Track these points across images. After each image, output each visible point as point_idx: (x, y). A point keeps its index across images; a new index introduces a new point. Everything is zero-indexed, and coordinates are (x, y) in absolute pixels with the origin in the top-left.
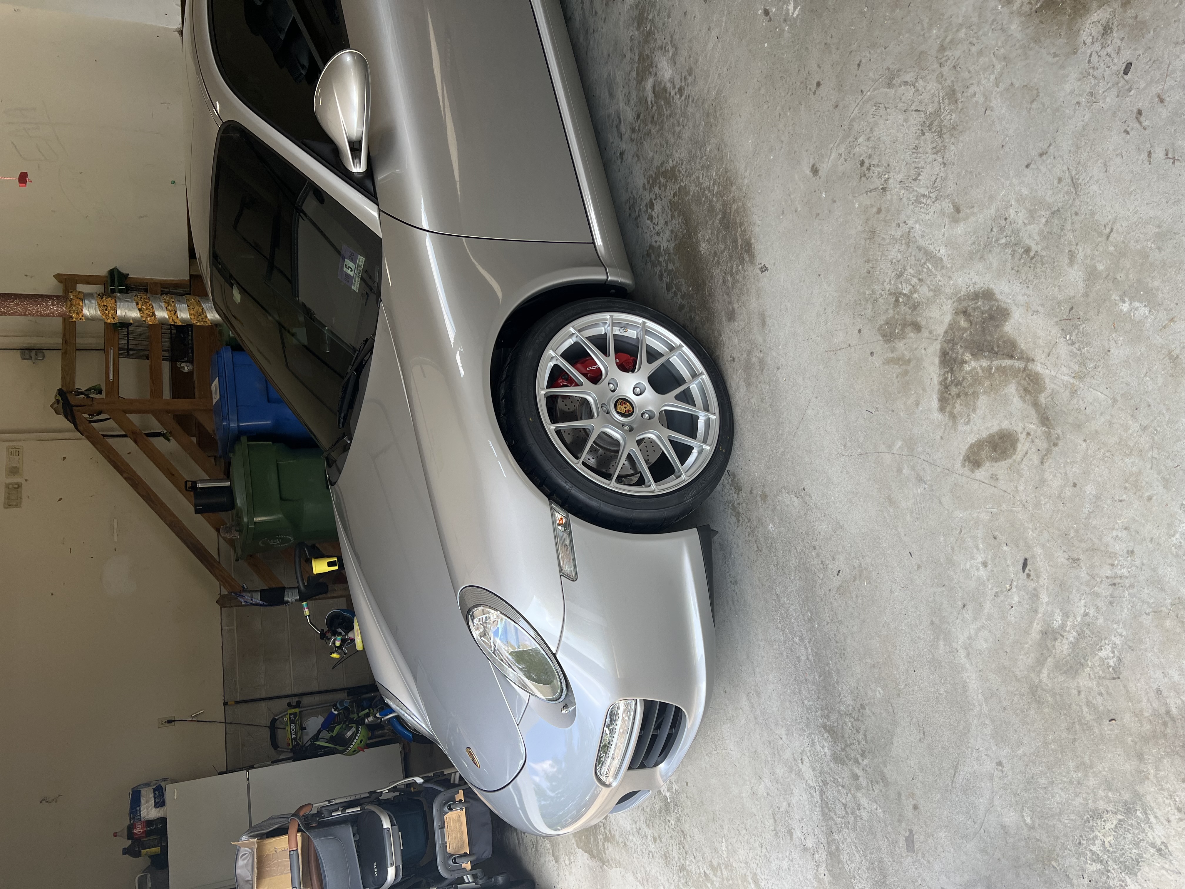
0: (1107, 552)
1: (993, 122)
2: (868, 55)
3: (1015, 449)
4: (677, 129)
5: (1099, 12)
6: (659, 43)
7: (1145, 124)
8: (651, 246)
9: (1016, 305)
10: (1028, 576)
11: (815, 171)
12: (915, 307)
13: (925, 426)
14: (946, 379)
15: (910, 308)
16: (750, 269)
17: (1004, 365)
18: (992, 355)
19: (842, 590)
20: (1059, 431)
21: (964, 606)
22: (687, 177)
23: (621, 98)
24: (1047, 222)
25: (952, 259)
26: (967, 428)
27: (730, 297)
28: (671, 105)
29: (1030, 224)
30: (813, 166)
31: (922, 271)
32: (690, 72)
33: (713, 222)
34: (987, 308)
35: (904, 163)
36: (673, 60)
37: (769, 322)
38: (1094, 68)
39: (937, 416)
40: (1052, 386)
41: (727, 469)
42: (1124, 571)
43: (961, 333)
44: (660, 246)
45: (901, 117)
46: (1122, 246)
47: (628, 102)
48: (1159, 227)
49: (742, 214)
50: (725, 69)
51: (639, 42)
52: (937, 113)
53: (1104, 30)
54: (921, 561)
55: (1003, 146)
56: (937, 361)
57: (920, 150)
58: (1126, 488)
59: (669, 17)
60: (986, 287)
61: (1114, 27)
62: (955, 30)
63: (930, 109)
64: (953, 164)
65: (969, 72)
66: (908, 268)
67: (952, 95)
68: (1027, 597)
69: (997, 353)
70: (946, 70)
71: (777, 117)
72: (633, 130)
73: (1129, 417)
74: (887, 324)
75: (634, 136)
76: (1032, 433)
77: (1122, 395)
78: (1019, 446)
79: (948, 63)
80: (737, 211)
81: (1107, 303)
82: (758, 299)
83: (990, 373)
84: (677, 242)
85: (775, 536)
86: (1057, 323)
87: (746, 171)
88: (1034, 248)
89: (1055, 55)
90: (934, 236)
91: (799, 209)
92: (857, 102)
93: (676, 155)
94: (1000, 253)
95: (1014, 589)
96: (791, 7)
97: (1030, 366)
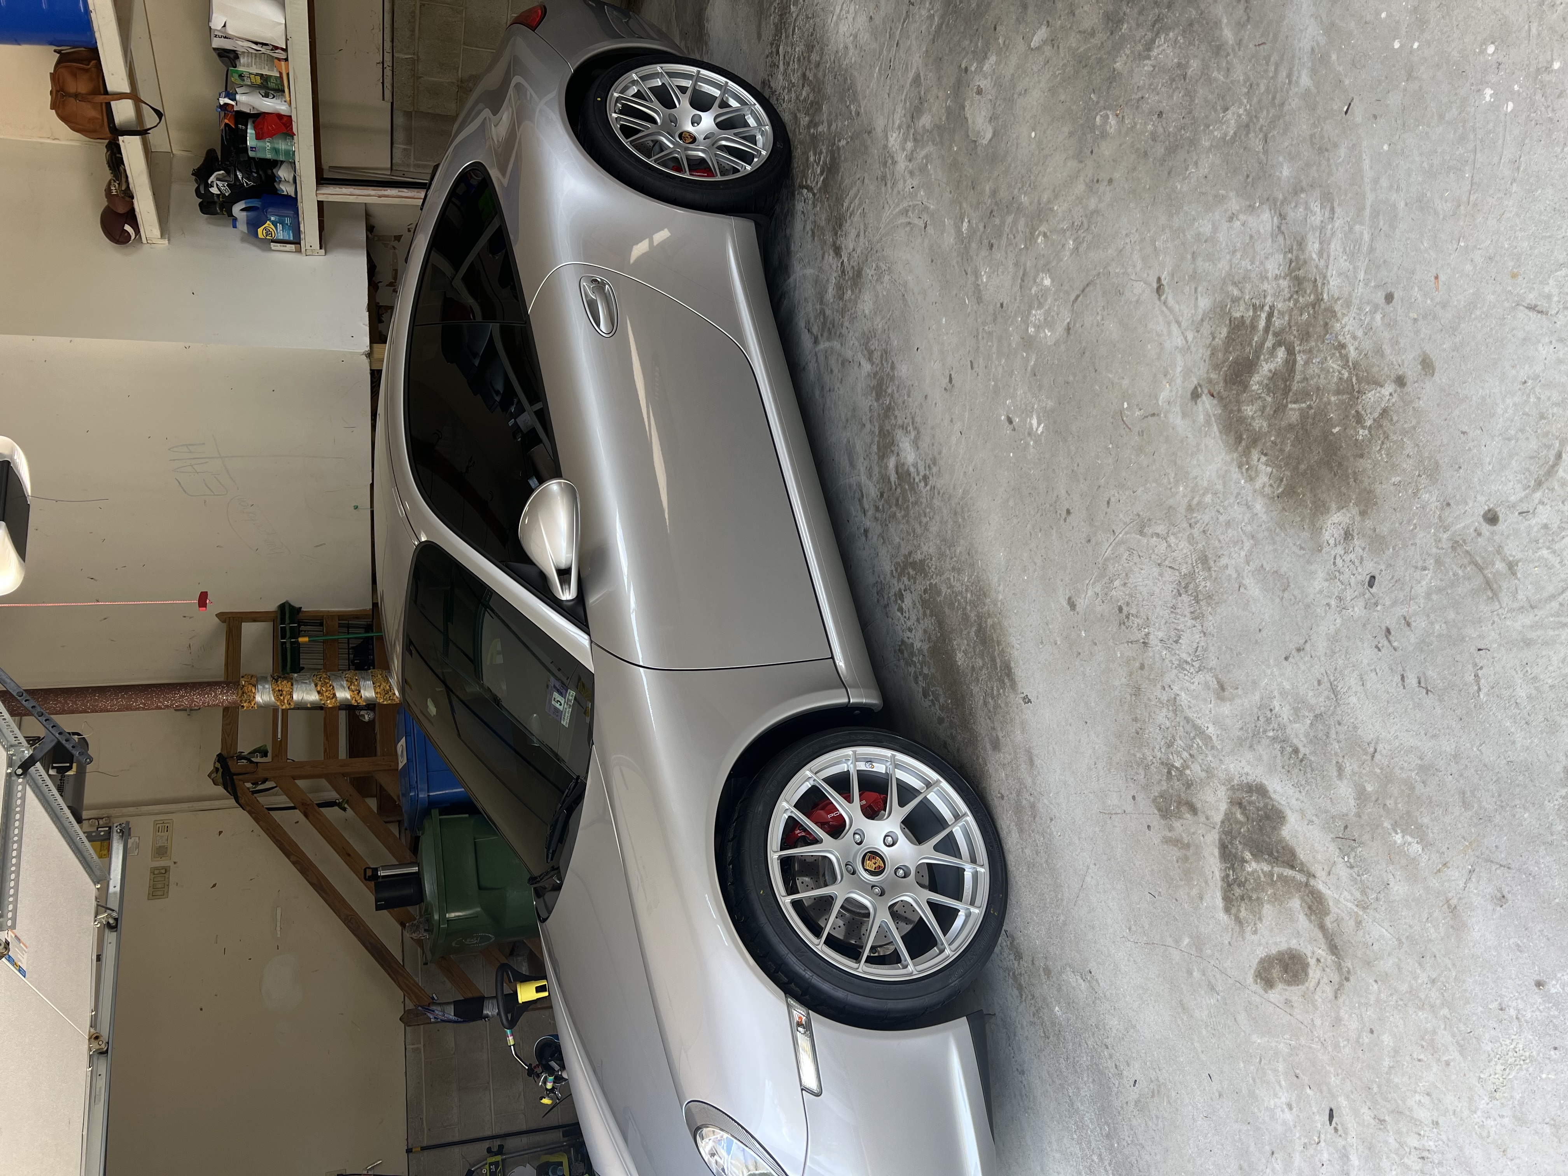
0: (1412, 1118)
1: (1248, 602)
2: (1116, 494)
3: (1307, 974)
4: (924, 520)
5: (1338, 514)
6: (900, 422)
7: (1395, 644)
8: (903, 641)
9: (1291, 809)
10: (1336, 1130)
11: (1072, 605)
12: (1189, 785)
13: (1211, 926)
14: (1228, 876)
15: (1183, 785)
16: (1012, 696)
17: (1285, 874)
18: (1272, 861)
19: (1141, 1105)
20: (1349, 965)
21: (1273, 1153)
22: (937, 575)
23: (862, 469)
24: (1311, 724)
25: (1222, 740)
26: (1255, 938)
27: (993, 722)
28: (916, 492)
29: (1295, 722)
30: (1070, 599)
31: (1192, 746)
32: (934, 461)
33: (969, 633)
34: (1262, 805)
35: (1163, 621)
36: (916, 443)
37: (1038, 762)
38: (1339, 572)
39: (1222, 916)
40: (1337, 910)
41: (1004, 928)
42: (1431, 1143)
43: (1238, 826)
44: (912, 644)
45: (1156, 570)
46: (1388, 770)
47: (870, 477)
48: (1422, 759)
49: (998, 631)
50: (971, 469)
51: (879, 415)
52: (1192, 575)
53: (1346, 534)
54: (1223, 1088)
55: (1260, 630)
56: (1216, 852)
57: (1178, 611)
58: (1423, 1047)
59: (909, 396)
60: (1258, 780)
61: (1355, 534)
62: (1201, 492)
63: (1184, 571)
64: (1213, 636)
65: (1219, 541)
66: (1178, 738)
67: (1204, 560)
68: (1336, 1156)
69: (1277, 859)
70: (1196, 531)
71: (1028, 536)
72: (877, 509)
73: (1417, 965)
74: (1162, 797)
75: (878, 515)
76: (1322, 960)
77: (1407, 937)
78: (1311, 972)
79: (1198, 525)
80: (993, 626)
81: (1380, 830)
82: (1023, 732)
83: (1272, 880)
84: (931, 644)
85: (1063, 1023)
86: (1333, 840)
87: (999, 585)
88: (1303, 750)
89: (1301, 548)
90: (1201, 709)
91: (1059, 643)
92: (1110, 542)
93: (925, 548)
94: (1269, 746)
95: (1322, 1144)
96: (1035, 422)
97: (1312, 882)
